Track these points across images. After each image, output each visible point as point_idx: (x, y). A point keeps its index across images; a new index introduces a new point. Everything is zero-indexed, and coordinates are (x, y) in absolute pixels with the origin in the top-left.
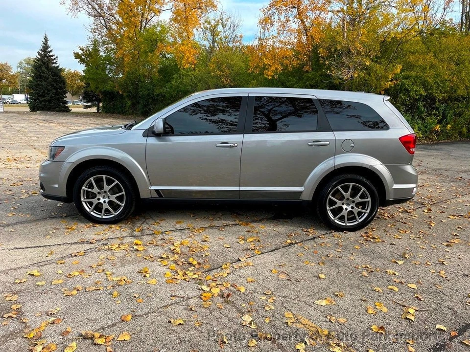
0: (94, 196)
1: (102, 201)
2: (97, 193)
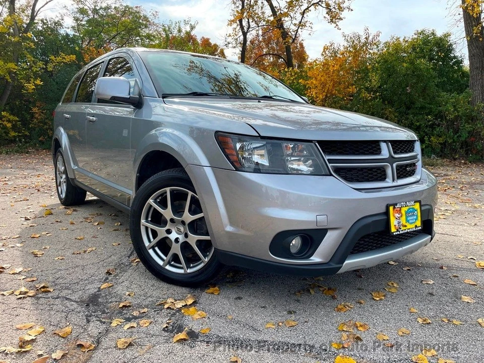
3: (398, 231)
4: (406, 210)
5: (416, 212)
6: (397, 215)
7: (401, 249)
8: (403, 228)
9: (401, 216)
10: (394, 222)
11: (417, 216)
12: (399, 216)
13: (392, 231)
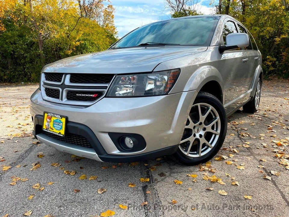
1: (198, 136)
3: (47, 129)
4: (55, 119)
5: (61, 124)
6: (48, 120)
7: (58, 145)
8: (50, 129)
9: (50, 122)
10: (45, 123)
11: (62, 127)
12: (49, 121)
13: (44, 128)
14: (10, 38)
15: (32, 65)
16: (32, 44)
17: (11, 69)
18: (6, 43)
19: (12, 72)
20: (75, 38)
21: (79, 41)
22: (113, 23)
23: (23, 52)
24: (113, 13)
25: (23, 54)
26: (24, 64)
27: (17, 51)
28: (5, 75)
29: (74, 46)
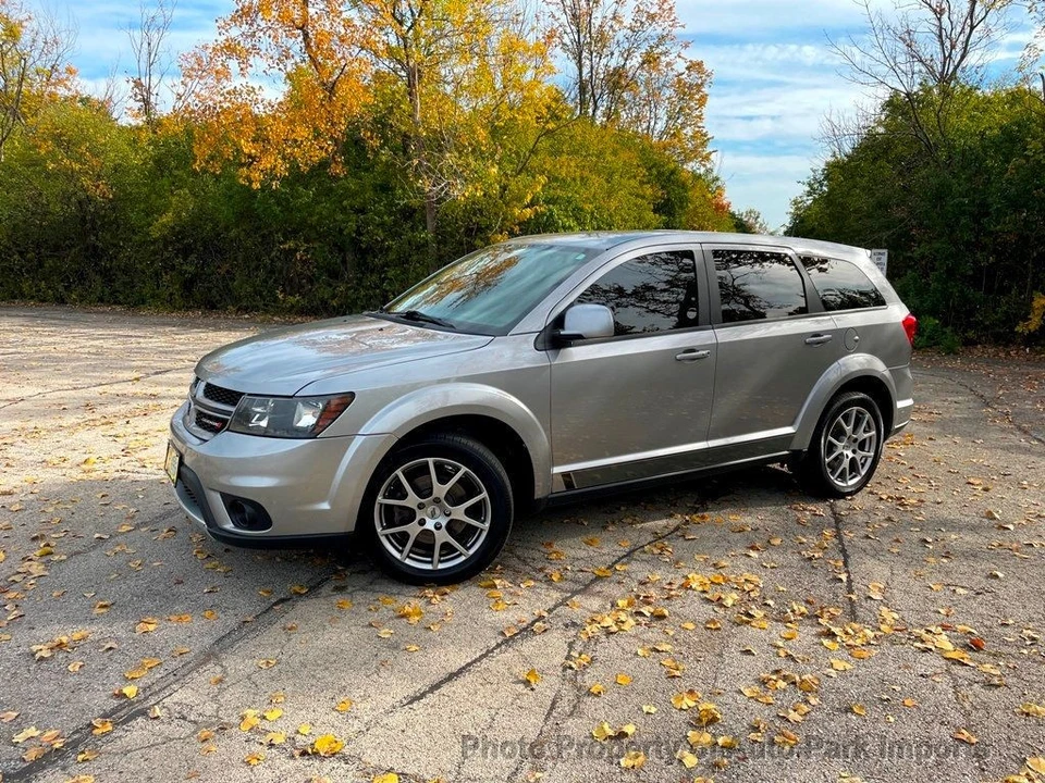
0: (408, 515)
1: (430, 525)
2: (415, 508)
14: (355, 194)
15: (403, 273)
16: (408, 213)
17: (350, 280)
18: (343, 210)
19: (349, 289)
20: (520, 199)
21: (531, 205)
22: (700, 124)
23: (380, 235)
24: (705, 90)
25: (383, 241)
26: (382, 269)
27: (368, 232)
28: (334, 297)
29: (517, 221)
